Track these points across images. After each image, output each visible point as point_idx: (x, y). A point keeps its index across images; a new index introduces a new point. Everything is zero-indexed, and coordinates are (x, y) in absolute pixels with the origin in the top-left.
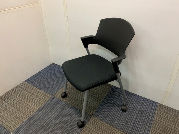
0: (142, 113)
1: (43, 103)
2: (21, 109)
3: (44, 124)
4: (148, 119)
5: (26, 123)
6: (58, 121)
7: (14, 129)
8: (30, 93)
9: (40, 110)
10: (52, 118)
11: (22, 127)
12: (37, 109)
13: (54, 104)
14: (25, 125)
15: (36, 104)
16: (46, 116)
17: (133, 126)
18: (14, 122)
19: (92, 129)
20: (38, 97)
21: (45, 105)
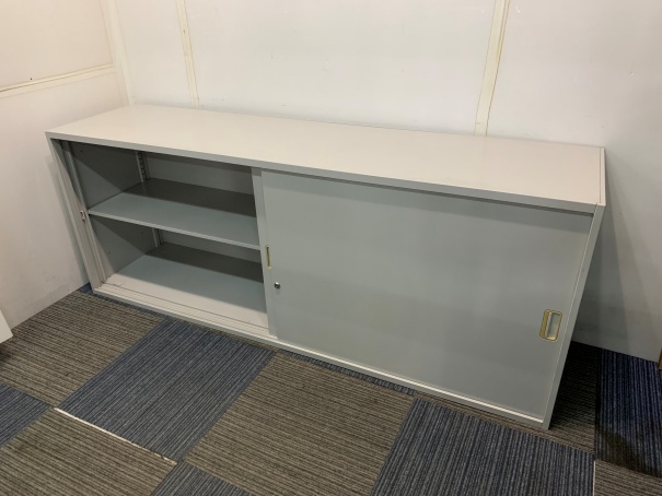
1: (139, 336)
2: (75, 355)
3: (145, 382)
5: (93, 384)
6: (182, 372)
7: (60, 398)
8: (99, 316)
9: (129, 354)
10: (165, 367)
11: (81, 392)
12: (123, 350)
13: (171, 336)
14: (92, 387)
15: (116, 339)
16: (150, 363)
18: (60, 384)
19: (276, 379)
20: (123, 324)
21: (145, 341)
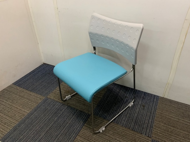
0: (144, 107)
1: (35, 105)
2: (9, 114)
3: (38, 128)
4: (151, 113)
5: (15, 129)
6: (52, 123)
7: (2, 136)
8: (20, 96)
9: (31, 114)
10: (45, 121)
12: (28, 112)
14: (14, 131)
15: (26, 107)
17: (136, 121)
18: (2, 129)
20: (29, 100)
21: (38, 107)
